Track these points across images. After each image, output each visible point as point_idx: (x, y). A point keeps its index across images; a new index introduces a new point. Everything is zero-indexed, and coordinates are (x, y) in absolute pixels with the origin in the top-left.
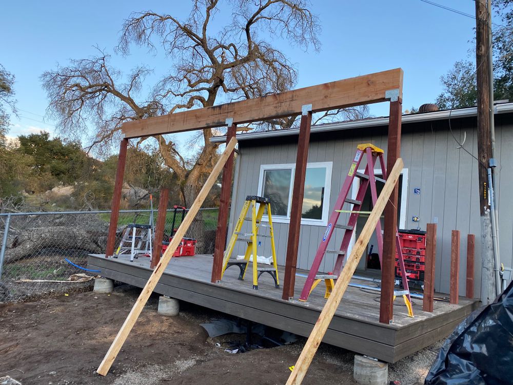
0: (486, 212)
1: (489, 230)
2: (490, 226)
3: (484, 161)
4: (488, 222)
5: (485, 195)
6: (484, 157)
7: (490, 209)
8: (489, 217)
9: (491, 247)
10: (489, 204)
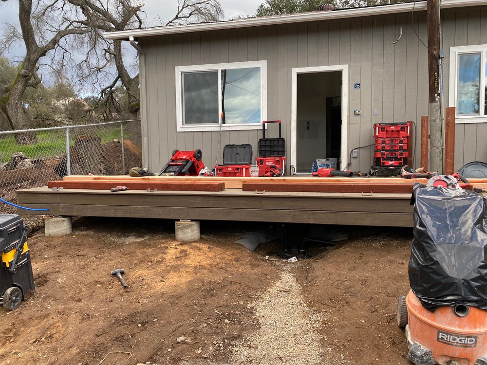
0: (437, 99)
1: (439, 114)
2: (439, 111)
3: (435, 53)
4: (438, 107)
5: (436, 84)
6: (435, 48)
7: (440, 97)
8: (438, 104)
9: (440, 129)
10: (439, 92)
